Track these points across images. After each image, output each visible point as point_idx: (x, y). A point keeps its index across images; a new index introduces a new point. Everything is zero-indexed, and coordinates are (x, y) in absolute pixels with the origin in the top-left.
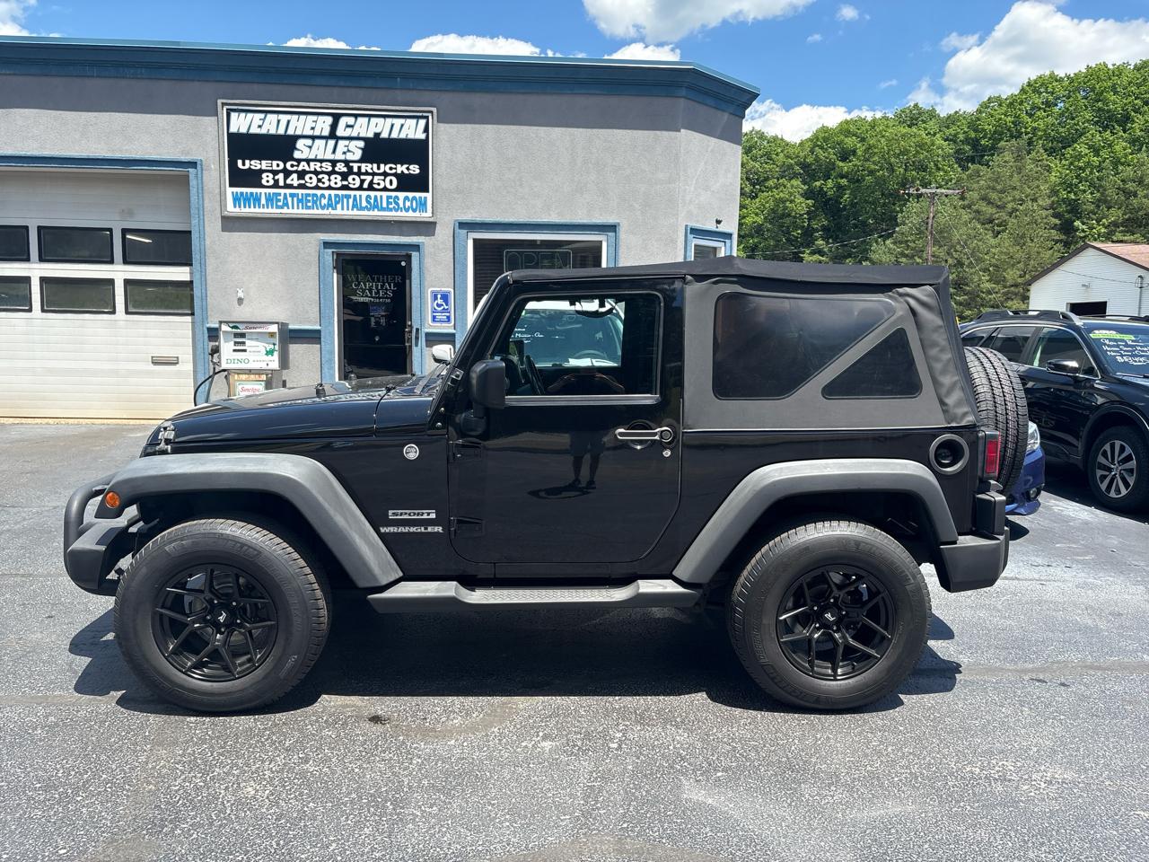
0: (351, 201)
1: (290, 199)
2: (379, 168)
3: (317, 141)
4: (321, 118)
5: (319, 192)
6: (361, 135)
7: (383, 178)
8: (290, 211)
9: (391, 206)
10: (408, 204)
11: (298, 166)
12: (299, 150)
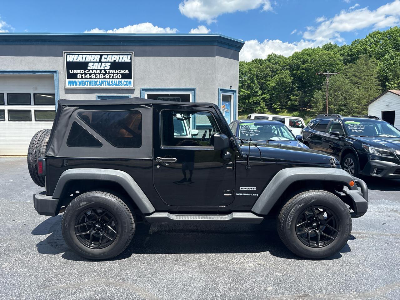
0: (106, 83)
1: (87, 83)
2: (115, 72)
3: (95, 64)
4: (96, 56)
5: (96, 80)
6: (110, 61)
7: (117, 75)
8: (87, 86)
9: (119, 84)
10: (125, 83)
11: (89, 72)
12: (89, 66)
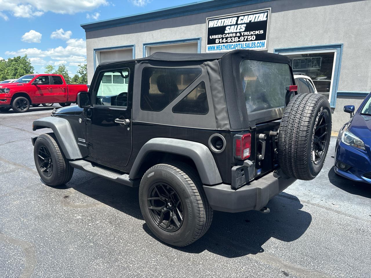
0: (240, 46)
1: (223, 47)
2: (250, 33)
3: (232, 26)
4: (234, 18)
5: (231, 44)
6: (245, 22)
7: (251, 36)
8: (223, 51)
9: (253, 46)
10: (258, 45)
11: (226, 36)
12: (226, 30)
